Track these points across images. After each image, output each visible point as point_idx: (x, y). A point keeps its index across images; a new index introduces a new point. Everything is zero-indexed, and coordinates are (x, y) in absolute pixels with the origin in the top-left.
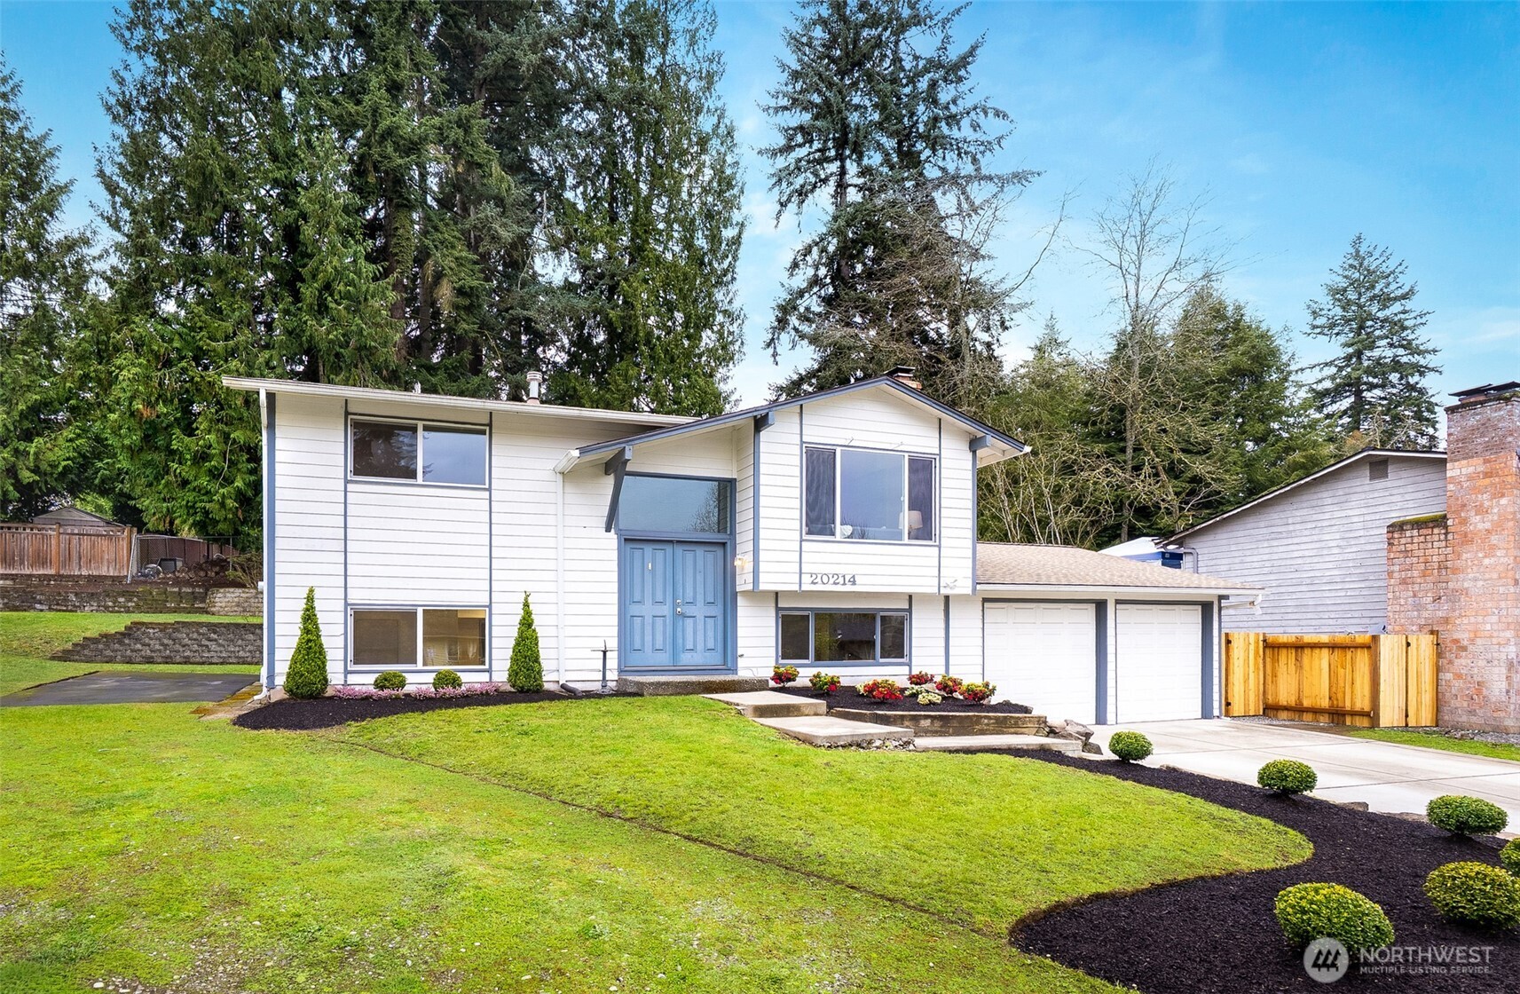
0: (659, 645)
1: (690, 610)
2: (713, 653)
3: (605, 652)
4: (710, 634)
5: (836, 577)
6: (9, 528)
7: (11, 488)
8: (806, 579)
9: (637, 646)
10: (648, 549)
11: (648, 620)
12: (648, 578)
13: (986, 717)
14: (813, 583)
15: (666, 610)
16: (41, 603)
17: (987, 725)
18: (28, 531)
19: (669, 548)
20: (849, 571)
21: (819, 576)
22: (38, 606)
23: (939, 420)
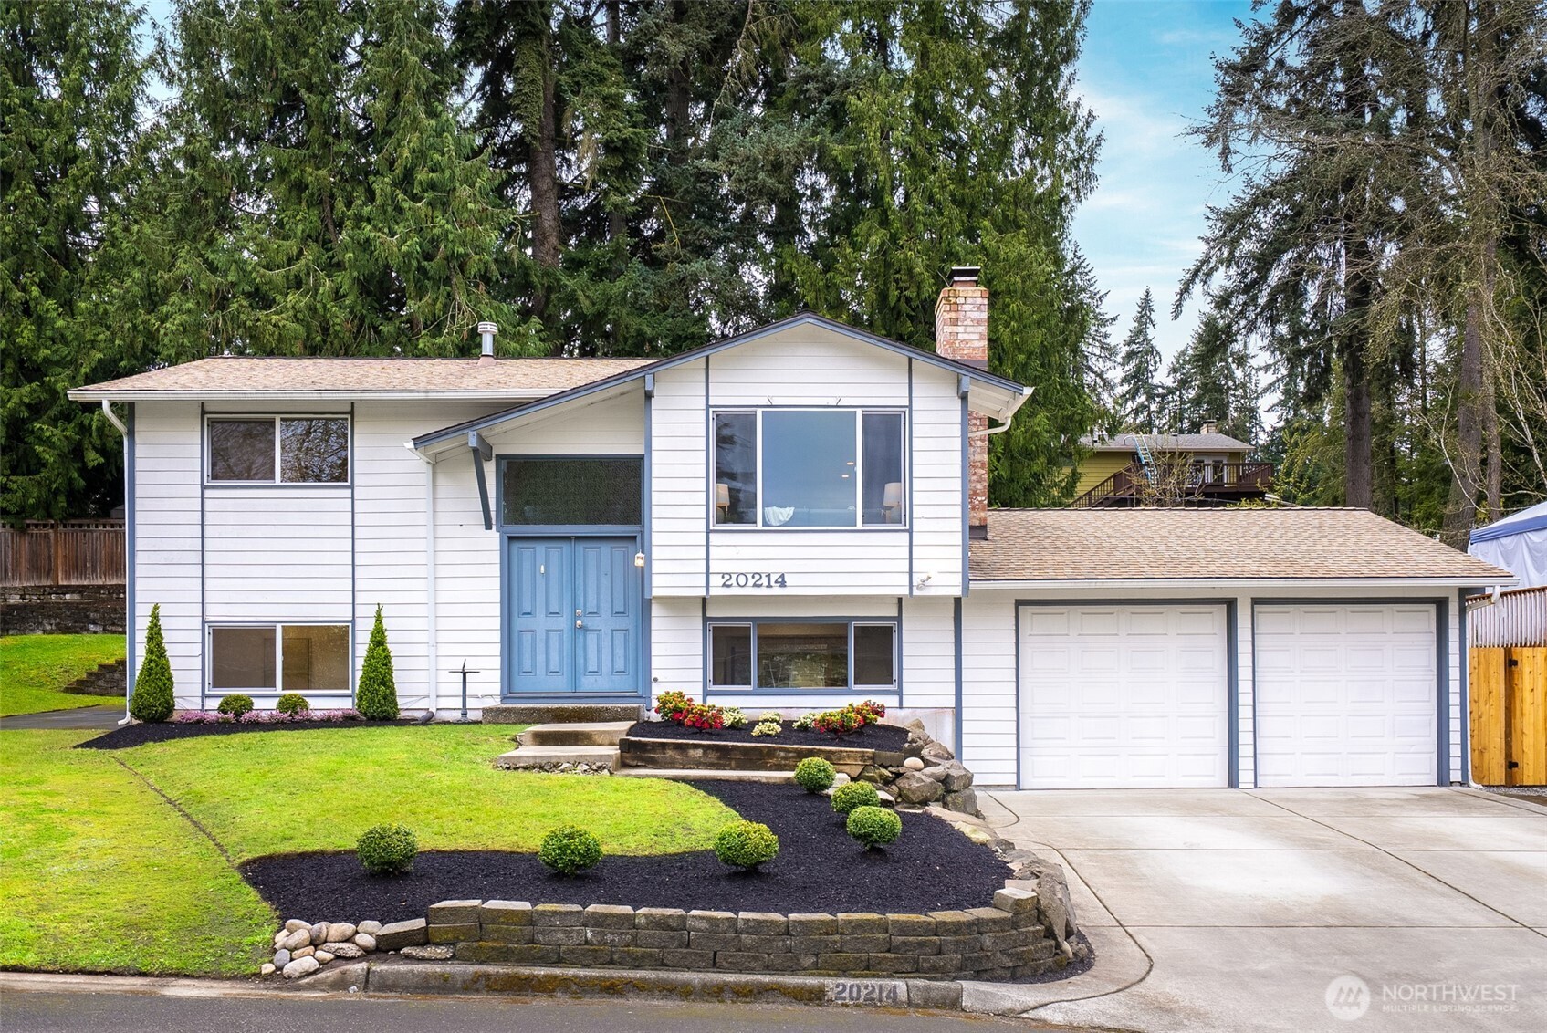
0: (554, 666)
1: (592, 623)
2: (624, 677)
3: (464, 674)
4: (619, 651)
5: (757, 577)
6: (81, 526)
7: (75, 475)
8: (716, 581)
9: (527, 667)
10: (540, 548)
11: (541, 635)
12: (540, 582)
13: (781, 749)
14: (724, 585)
15: (563, 623)
16: (94, 623)
17: (785, 759)
18: (101, 528)
19: (566, 546)
20: (775, 568)
21: (734, 576)
22: (92, 627)
23: (910, 359)
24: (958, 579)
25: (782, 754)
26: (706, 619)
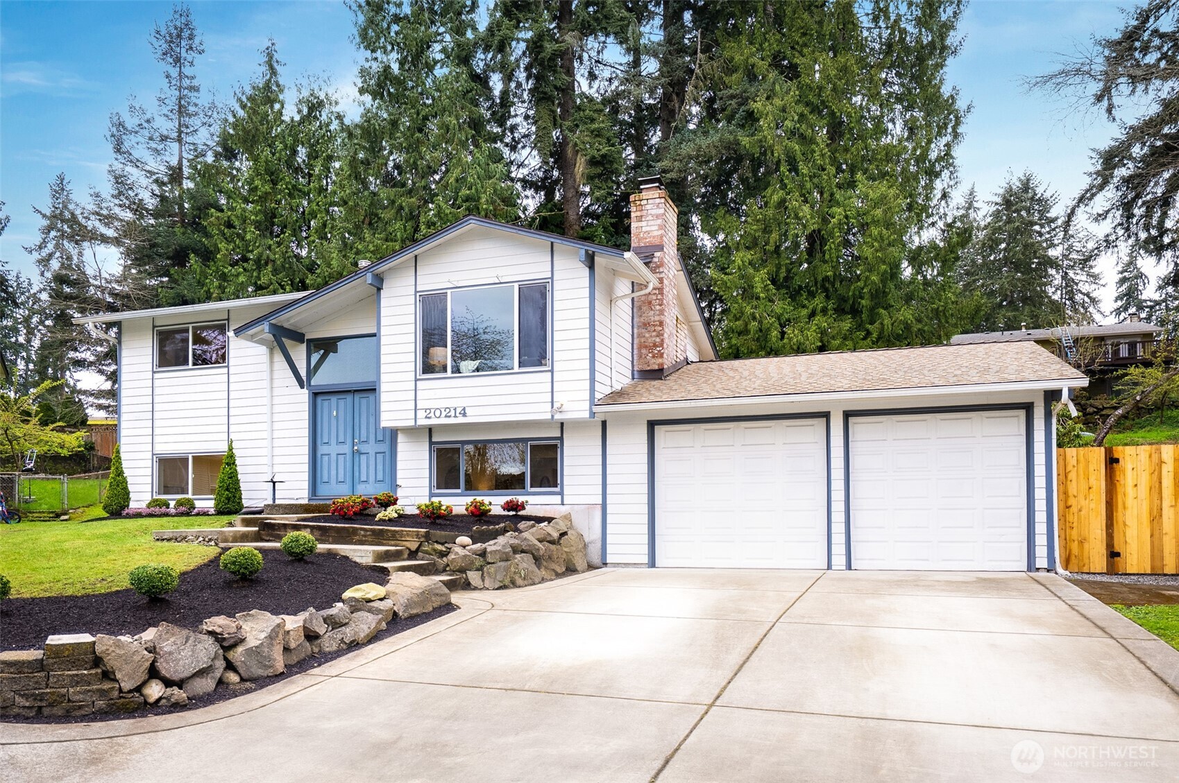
0: (341, 479)
1: (364, 448)
2: (382, 485)
4: (380, 467)
5: (448, 410)
8: (421, 414)
9: (325, 479)
10: (334, 399)
11: (334, 457)
12: (334, 422)
13: (362, 529)
14: (426, 417)
15: (346, 449)
17: (365, 536)
19: (349, 397)
20: (459, 404)
21: (433, 411)
23: (552, 243)
24: (587, 405)
25: (362, 532)
26: (431, 443)
